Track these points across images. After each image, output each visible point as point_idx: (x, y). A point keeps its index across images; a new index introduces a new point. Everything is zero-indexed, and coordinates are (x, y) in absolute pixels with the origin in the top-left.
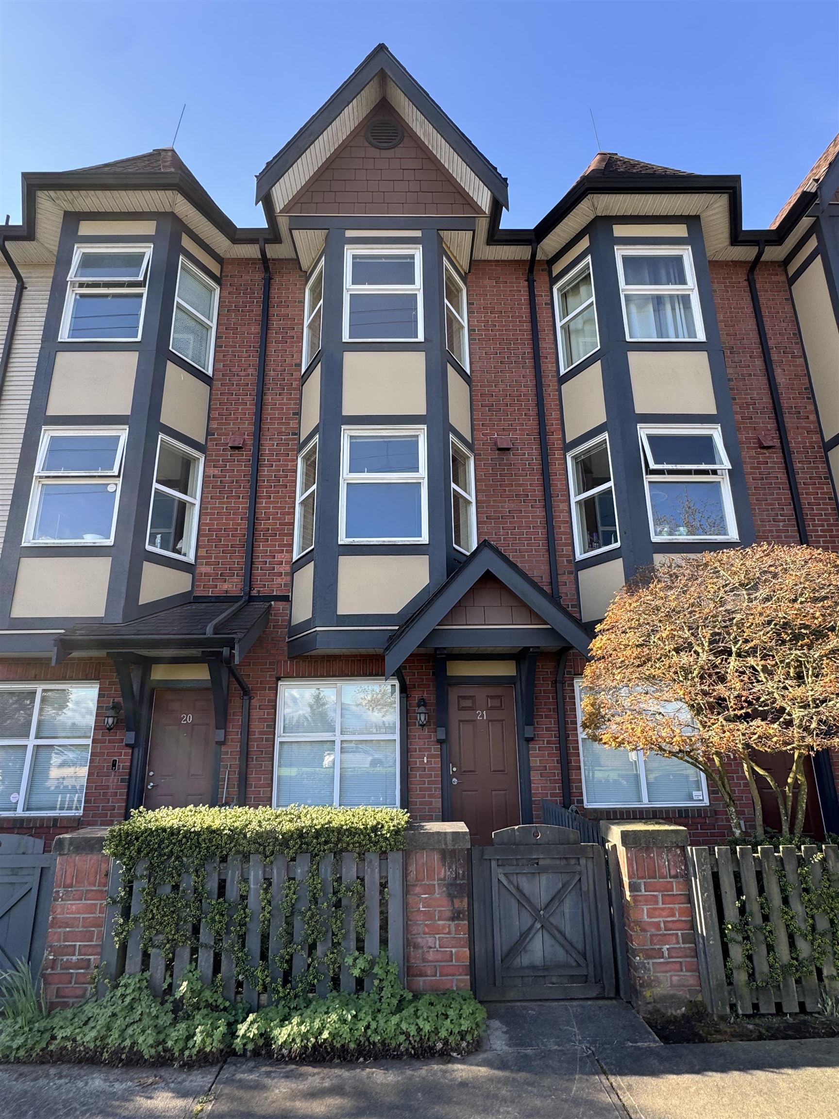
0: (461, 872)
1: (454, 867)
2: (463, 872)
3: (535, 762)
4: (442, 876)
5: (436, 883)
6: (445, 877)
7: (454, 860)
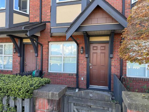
0: (55, 108)
1: (52, 106)
2: (56, 108)
3: (113, 64)
4: (48, 108)
5: (45, 110)
6: (49, 109)
7: (52, 103)
